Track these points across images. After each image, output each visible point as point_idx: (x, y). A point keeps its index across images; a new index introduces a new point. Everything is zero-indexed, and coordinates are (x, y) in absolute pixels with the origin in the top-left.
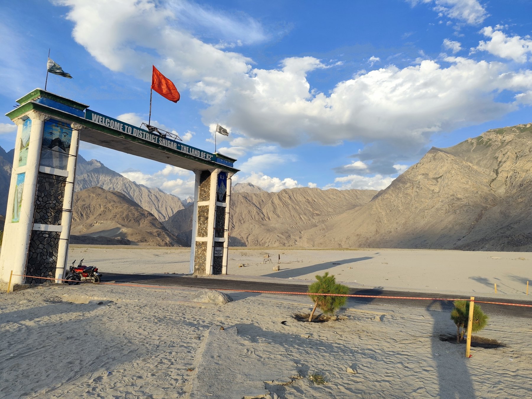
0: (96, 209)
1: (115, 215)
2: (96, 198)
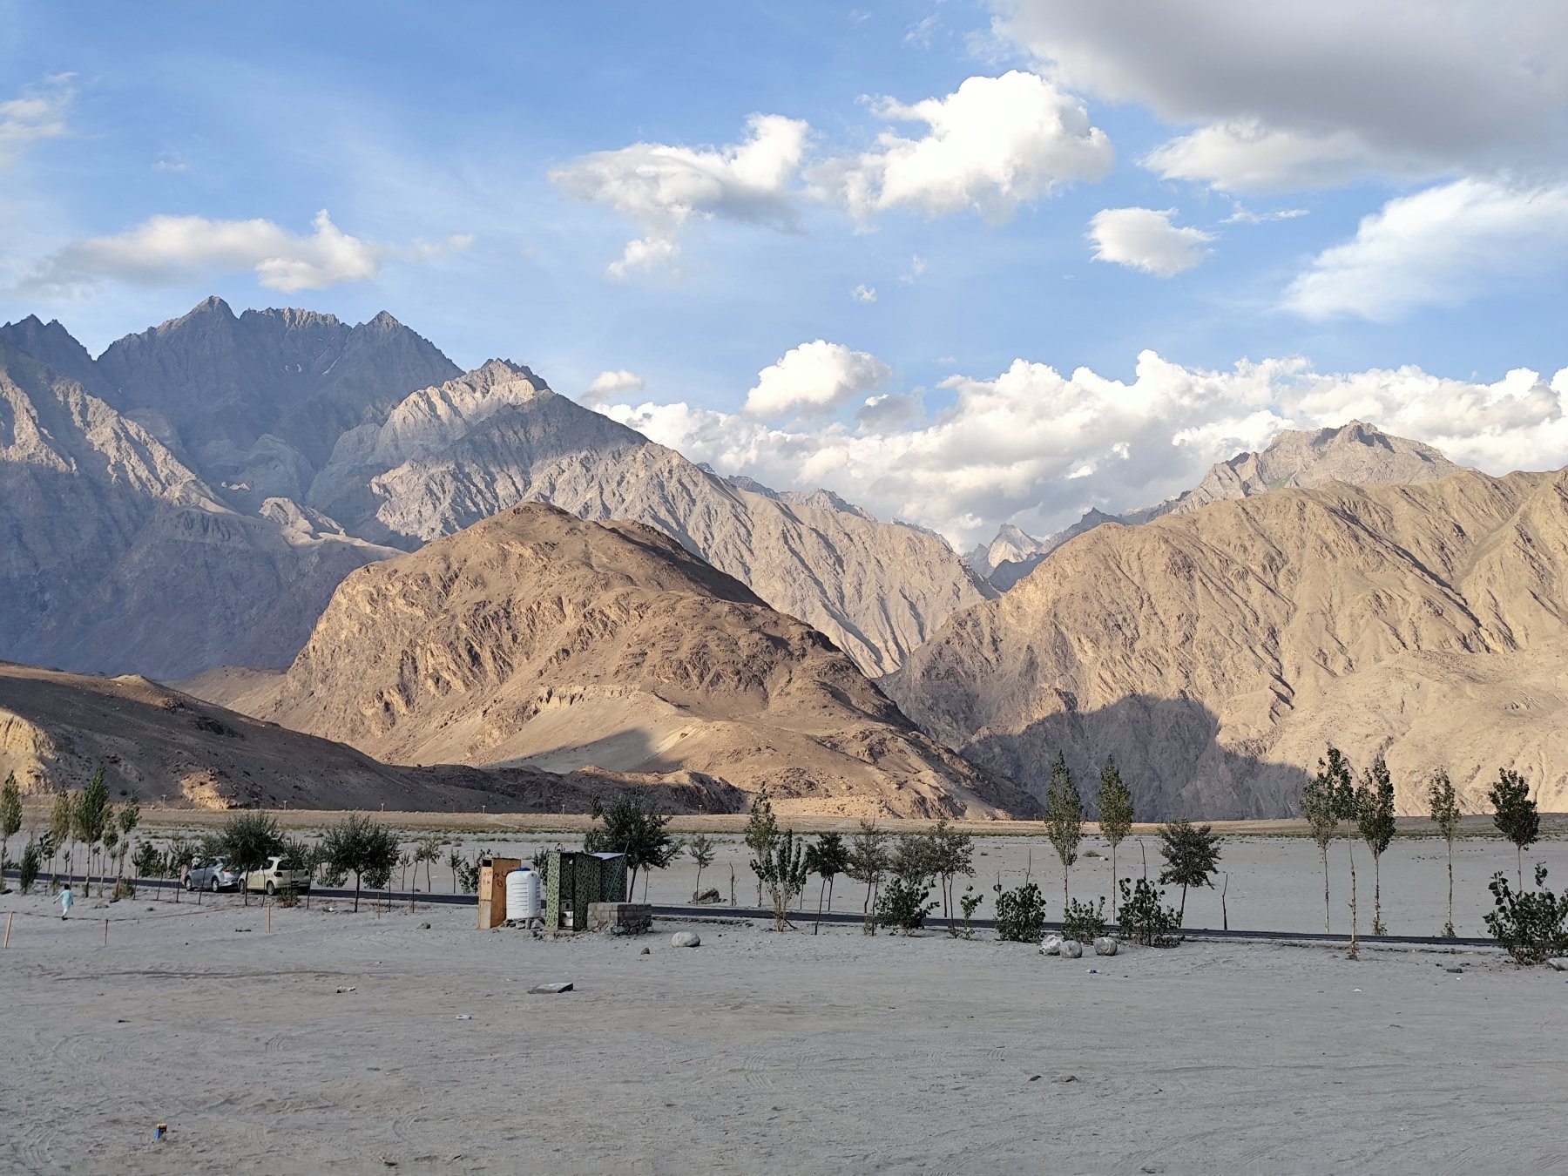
0: (539, 626)
1: (636, 649)
2: (538, 565)
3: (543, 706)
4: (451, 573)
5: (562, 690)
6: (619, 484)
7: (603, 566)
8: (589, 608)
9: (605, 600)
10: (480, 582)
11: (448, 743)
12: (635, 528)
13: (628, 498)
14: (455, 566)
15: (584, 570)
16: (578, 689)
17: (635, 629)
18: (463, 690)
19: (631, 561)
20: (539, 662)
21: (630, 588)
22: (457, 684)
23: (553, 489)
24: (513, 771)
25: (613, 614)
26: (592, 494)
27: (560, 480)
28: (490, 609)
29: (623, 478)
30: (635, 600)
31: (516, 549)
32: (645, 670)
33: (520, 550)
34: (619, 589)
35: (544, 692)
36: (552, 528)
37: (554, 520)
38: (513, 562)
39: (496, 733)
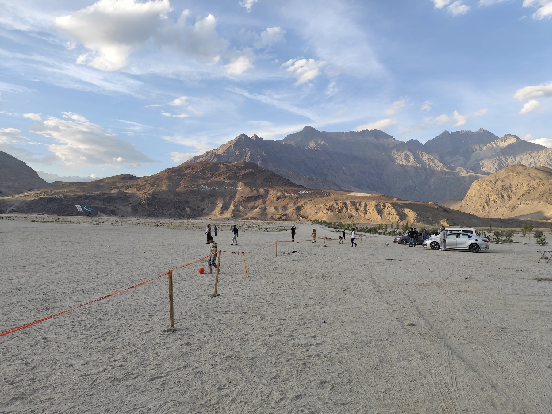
0: (518, 189)
1: (542, 193)
2: (517, 177)
3: (519, 206)
4: (497, 179)
5: (524, 202)
6: (539, 157)
7: (533, 176)
8: (530, 185)
9: (534, 183)
10: (503, 181)
11: (497, 213)
12: (541, 167)
13: (541, 160)
14: (497, 178)
15: (528, 177)
16: (527, 202)
17: (541, 189)
18: (500, 203)
19: (540, 175)
20: (518, 197)
21: (540, 180)
22: (499, 202)
23: (522, 160)
24: (511, 219)
25: (536, 186)
26: (532, 160)
27: (523, 158)
28: (506, 187)
29: (539, 156)
30: (542, 183)
31: (512, 174)
32: (544, 198)
33: (513, 174)
34: (537, 181)
35: (519, 203)
36: (520, 169)
37: (521, 167)
38: (511, 177)
39: (508, 211)
